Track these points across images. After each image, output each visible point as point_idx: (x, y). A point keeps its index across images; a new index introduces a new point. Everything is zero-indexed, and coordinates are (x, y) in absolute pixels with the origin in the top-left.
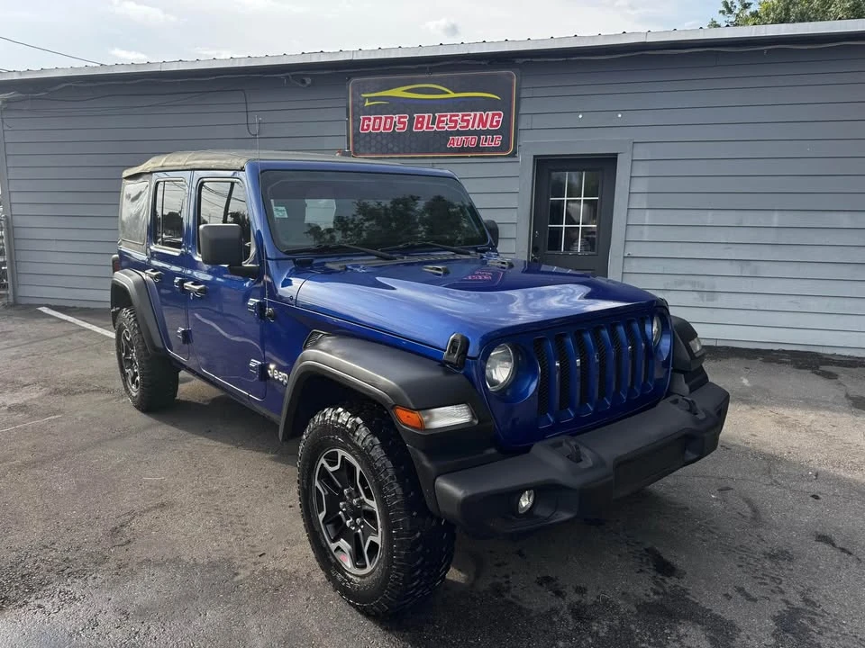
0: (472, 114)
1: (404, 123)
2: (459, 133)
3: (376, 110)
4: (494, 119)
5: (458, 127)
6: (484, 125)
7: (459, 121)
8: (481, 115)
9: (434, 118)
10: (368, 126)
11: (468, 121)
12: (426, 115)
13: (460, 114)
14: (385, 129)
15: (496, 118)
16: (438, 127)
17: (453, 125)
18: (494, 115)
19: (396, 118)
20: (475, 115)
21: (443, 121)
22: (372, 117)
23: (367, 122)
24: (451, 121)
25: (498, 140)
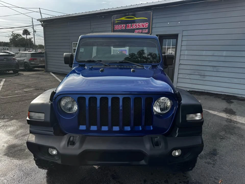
0: (141, 23)
1: (124, 27)
2: (137, 29)
3: (118, 24)
4: (146, 25)
5: (137, 27)
6: (144, 27)
7: (137, 26)
8: (143, 24)
9: (131, 25)
10: (116, 28)
11: (140, 26)
12: (130, 24)
13: (138, 24)
14: (120, 28)
15: (147, 24)
16: (132, 28)
17: (136, 27)
18: (146, 24)
19: (122, 25)
20: (141, 24)
21: (134, 26)
22: (117, 25)
23: (116, 27)
24: (135, 26)
25: (147, 31)
